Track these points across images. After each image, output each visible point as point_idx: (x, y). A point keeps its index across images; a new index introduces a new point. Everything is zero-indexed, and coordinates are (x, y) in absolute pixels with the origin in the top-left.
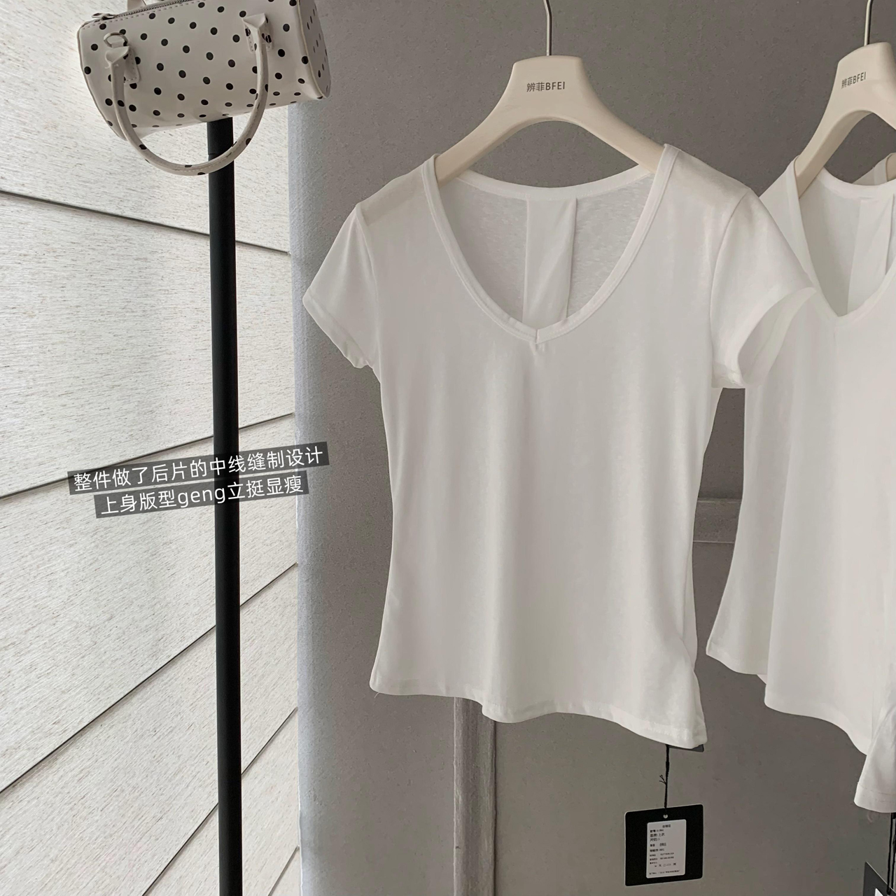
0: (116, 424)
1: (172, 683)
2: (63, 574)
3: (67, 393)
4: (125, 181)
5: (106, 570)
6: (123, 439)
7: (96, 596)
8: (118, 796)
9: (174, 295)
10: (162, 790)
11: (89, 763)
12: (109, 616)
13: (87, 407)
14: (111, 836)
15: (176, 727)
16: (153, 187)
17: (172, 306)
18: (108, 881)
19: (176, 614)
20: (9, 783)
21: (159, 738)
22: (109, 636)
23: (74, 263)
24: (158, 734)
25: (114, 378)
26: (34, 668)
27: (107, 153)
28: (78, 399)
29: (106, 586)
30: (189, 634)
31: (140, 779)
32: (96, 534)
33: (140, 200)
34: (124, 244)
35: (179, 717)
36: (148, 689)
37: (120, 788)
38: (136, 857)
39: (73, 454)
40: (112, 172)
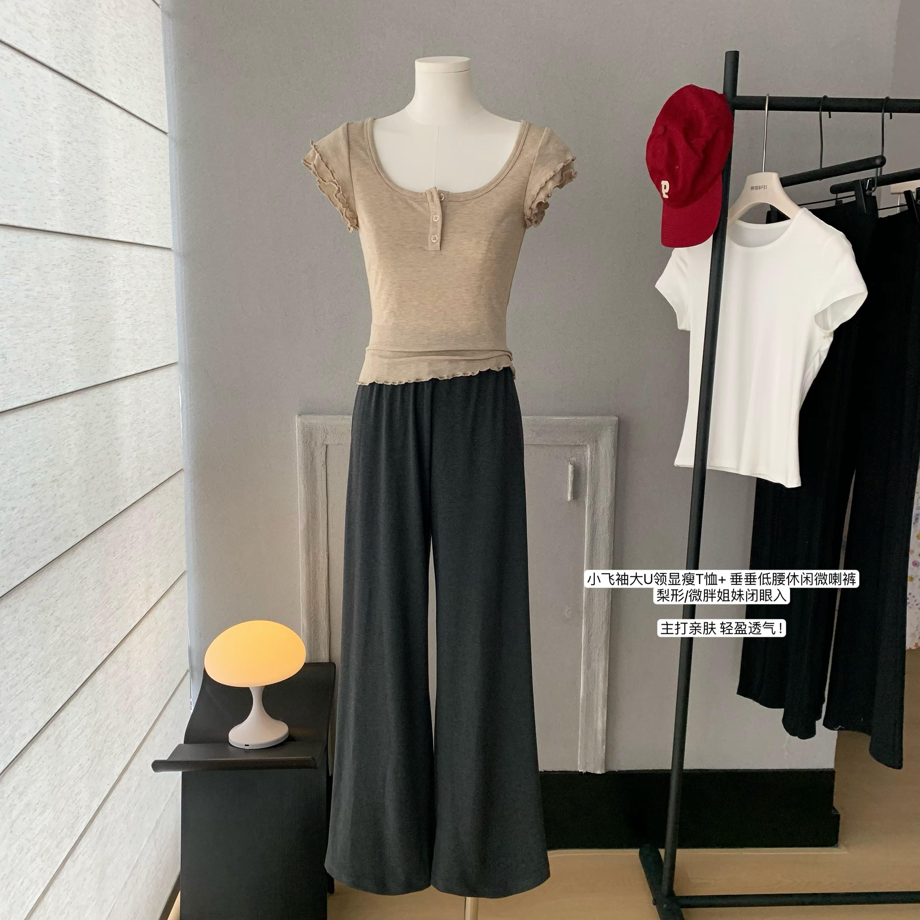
1: (122, 527)
2: (74, 446)
3: (73, 343)
5: (91, 449)
6: (95, 372)
7: (87, 463)
8: (99, 585)
10: (119, 591)
11: (87, 560)
13: (80, 351)
14: (97, 607)
16: (104, 216)
17: (114, 290)
19: (122, 485)
20: (57, 555)
22: (93, 488)
23: (73, 267)
24: (116, 556)
26: (64, 496)
28: (76, 346)
29: (91, 458)
31: (108, 580)
32: (86, 426)
34: (93, 253)
35: (125, 549)
37: (100, 581)
38: (108, 626)
40: (87, 211)
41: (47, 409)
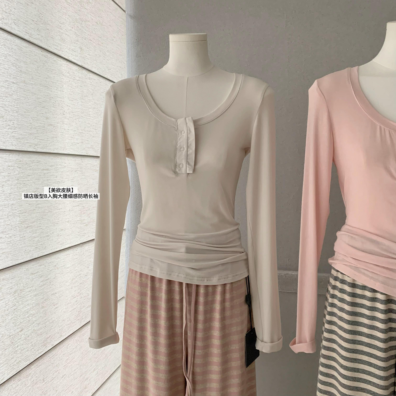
0: (28, 243)
1: (54, 357)
4: (38, 136)
6: (32, 250)
7: (14, 321)
9: (63, 183)
12: (20, 330)
13: (13, 237)
15: (55, 377)
19: (58, 326)
21: (46, 383)
22: (20, 339)
24: (45, 381)
25: (28, 223)
27: (29, 125)
28: (8, 234)
29: (20, 316)
30: (64, 334)
33: (46, 144)
34: (37, 164)
35: (57, 372)
36: (41, 361)
39: (4, 259)
40: (32, 133)
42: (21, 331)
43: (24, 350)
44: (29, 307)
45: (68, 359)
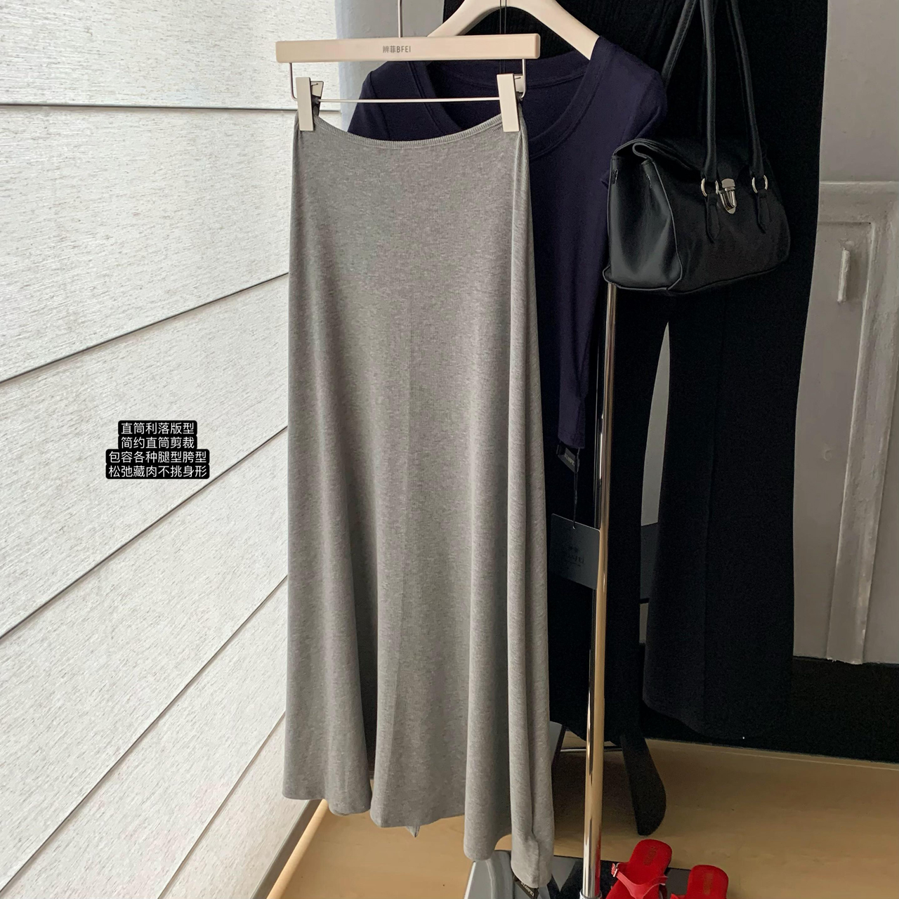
5: (217, 190)
8: (233, 366)
10: (260, 381)
11: (214, 330)
14: (230, 392)
15: (267, 338)
18: (230, 424)
20: (172, 314)
21: (256, 339)
22: (221, 241)
26: (181, 240)
31: (245, 363)
32: (210, 158)
35: (269, 332)
38: (245, 420)
41: (154, 120)
42: (221, 228)
43: (228, 265)
44: (226, 193)
45: (279, 318)
